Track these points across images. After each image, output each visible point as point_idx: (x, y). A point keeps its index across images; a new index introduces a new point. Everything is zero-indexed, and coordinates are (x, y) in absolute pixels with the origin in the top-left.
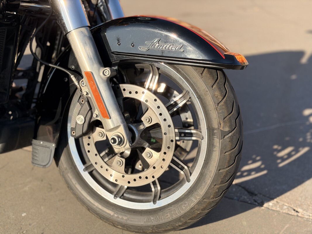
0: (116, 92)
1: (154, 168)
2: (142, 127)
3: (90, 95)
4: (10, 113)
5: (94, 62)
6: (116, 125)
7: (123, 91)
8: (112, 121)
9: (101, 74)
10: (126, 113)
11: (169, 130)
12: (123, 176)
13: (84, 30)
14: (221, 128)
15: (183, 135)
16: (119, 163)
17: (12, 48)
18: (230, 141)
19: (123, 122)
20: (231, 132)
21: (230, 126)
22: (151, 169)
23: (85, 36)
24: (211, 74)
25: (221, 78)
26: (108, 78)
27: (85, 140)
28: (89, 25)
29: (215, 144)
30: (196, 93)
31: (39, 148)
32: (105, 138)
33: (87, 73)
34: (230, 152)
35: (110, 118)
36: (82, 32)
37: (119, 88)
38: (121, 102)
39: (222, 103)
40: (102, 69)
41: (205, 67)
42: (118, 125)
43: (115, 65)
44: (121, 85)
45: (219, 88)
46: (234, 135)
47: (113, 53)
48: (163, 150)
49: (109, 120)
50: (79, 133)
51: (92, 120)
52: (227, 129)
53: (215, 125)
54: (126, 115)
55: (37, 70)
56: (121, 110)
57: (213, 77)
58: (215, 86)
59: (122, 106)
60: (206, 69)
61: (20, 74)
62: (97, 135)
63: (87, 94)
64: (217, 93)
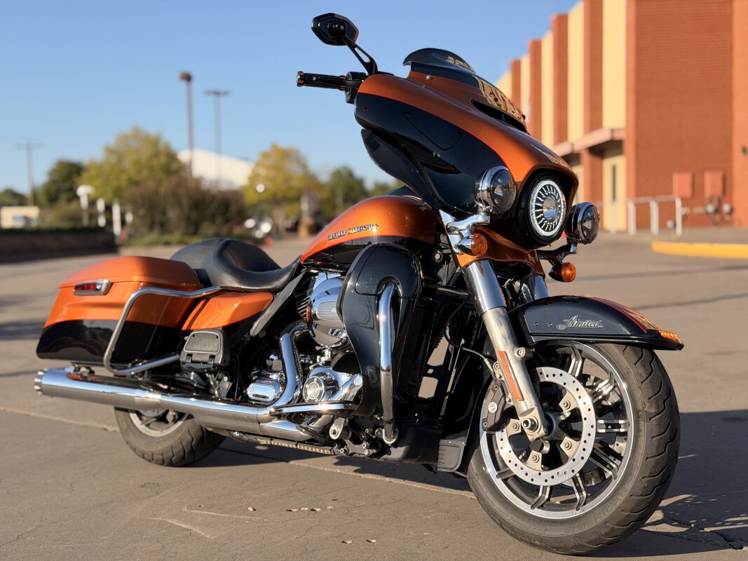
0: (533, 377)
1: (574, 460)
2: (562, 418)
3: (503, 379)
4: (416, 415)
5: (508, 341)
6: (529, 408)
7: (539, 375)
8: (525, 403)
9: (516, 354)
10: (545, 403)
11: (589, 414)
12: (540, 474)
13: (499, 310)
14: (646, 409)
15: (610, 427)
16: (535, 458)
17: (425, 336)
18: (657, 425)
19: (537, 405)
20: (658, 414)
21: (658, 407)
22: (570, 462)
23: (500, 315)
24: (634, 351)
25: (646, 356)
26: (523, 358)
27: (498, 435)
28: (506, 306)
29: (640, 428)
30: (620, 373)
31: (447, 448)
32: (520, 431)
33: (501, 353)
34: (658, 437)
35: (523, 400)
36: (497, 312)
37: (536, 372)
38: (538, 387)
39: (647, 381)
40: (517, 349)
41: (627, 344)
42: (532, 407)
43: (532, 347)
44: (537, 369)
45: (644, 366)
46: (661, 417)
47: (531, 334)
48: (583, 438)
49: (522, 402)
50: (491, 423)
51: (506, 408)
52: (653, 411)
53: (640, 407)
54: (544, 405)
55: (449, 369)
56: (538, 396)
57: (637, 354)
58: (638, 364)
59: (539, 391)
60: (628, 347)
61: (430, 371)
62: (512, 428)
63: (500, 377)
64: (641, 371)
